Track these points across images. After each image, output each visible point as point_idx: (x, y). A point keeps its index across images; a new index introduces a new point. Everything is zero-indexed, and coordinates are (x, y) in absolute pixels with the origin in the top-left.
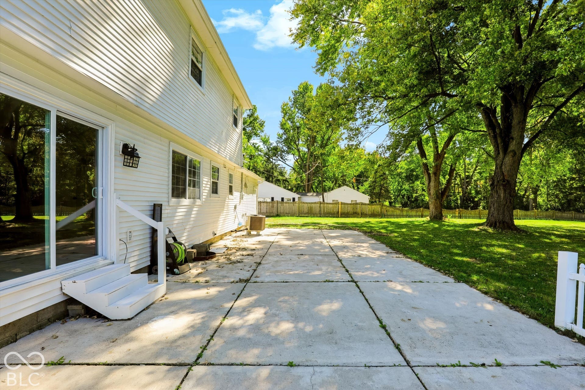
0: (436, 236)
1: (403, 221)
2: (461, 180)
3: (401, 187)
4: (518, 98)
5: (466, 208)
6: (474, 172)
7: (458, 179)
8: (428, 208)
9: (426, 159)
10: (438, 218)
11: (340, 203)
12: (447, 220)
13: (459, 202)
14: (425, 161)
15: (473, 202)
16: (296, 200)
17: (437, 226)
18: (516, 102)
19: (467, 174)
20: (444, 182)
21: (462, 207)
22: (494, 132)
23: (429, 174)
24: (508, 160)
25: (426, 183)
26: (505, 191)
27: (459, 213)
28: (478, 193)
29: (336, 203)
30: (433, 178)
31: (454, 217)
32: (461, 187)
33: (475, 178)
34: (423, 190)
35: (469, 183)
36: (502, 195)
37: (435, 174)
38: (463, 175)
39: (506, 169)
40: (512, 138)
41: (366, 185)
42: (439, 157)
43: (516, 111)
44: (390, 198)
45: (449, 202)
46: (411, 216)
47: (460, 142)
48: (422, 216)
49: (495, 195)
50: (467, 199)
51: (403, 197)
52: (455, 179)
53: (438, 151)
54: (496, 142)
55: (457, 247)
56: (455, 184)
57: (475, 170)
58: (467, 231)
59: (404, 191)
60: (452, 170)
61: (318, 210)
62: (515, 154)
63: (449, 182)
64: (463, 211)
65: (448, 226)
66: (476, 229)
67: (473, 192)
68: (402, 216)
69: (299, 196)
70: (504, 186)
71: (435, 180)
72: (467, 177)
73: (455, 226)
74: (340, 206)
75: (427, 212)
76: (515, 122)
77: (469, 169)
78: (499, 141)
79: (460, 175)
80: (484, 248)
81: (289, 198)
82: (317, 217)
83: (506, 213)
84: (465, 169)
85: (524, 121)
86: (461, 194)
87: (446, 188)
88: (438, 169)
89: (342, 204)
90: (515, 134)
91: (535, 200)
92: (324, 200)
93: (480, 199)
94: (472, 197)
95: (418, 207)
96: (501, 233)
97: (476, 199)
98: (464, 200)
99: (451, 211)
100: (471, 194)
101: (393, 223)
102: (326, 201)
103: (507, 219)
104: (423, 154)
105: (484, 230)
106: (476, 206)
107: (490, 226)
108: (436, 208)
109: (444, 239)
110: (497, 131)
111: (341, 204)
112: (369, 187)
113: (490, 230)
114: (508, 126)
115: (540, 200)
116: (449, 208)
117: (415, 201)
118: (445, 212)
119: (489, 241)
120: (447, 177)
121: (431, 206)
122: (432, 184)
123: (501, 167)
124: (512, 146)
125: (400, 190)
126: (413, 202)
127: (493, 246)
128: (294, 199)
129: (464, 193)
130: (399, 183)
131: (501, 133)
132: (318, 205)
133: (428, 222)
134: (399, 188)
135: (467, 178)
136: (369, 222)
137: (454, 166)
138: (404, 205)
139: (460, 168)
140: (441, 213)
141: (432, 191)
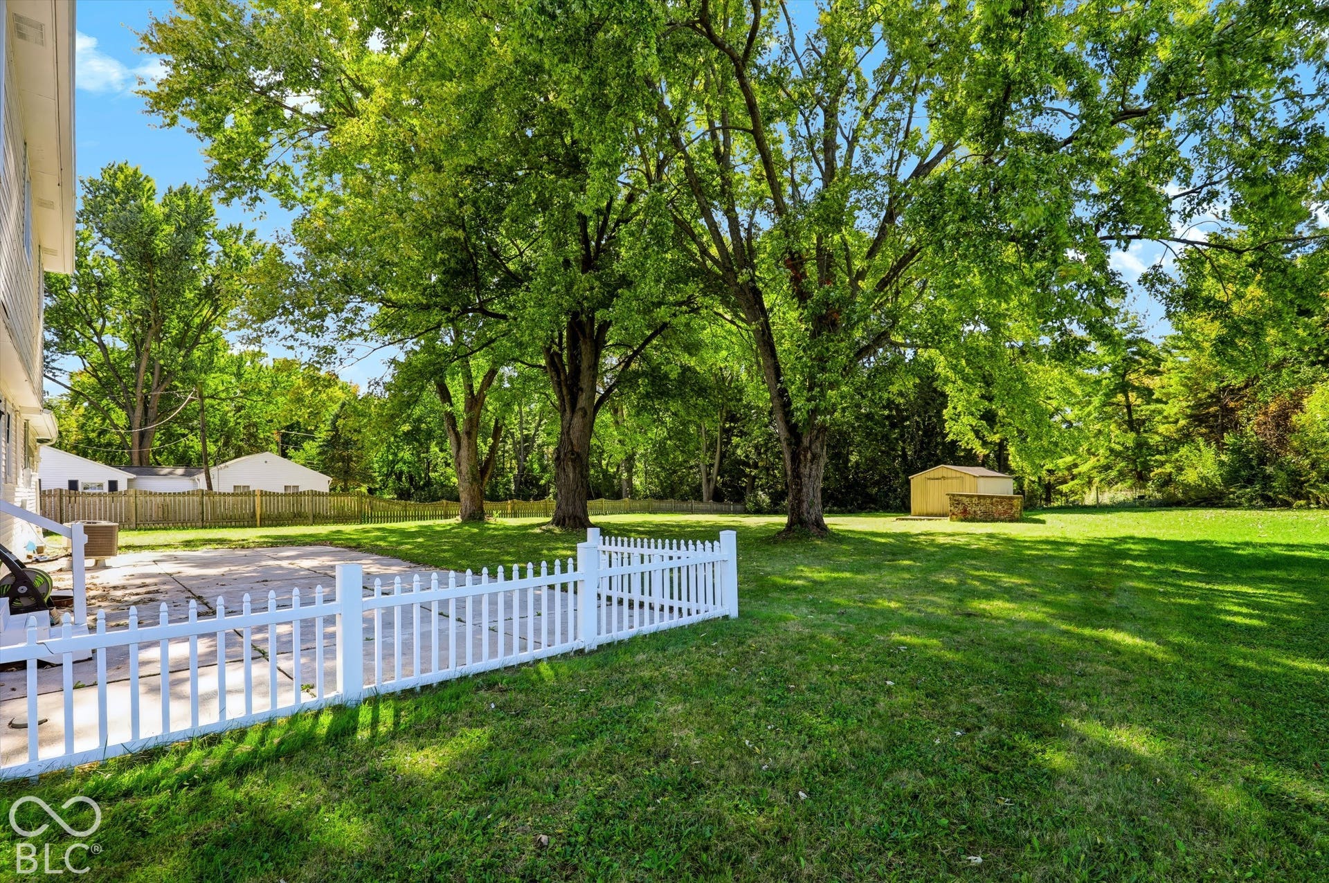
0: (477, 543)
1: (411, 525)
2: (514, 444)
3: (395, 454)
4: (587, 331)
5: (526, 499)
6: (537, 430)
7: (509, 441)
8: (457, 499)
9: (452, 405)
10: (476, 516)
11: (258, 493)
12: (492, 520)
13: (513, 487)
14: (449, 409)
15: (539, 487)
16: (122, 486)
17: (476, 530)
18: (584, 337)
19: (525, 432)
20: (486, 450)
21: (517, 497)
22: (559, 376)
23: (457, 434)
24: (577, 421)
25: (453, 452)
26: (574, 468)
27: (513, 508)
28: (544, 469)
29: (243, 492)
30: (464, 442)
31: (503, 515)
32: (516, 458)
33: (539, 441)
34: (448, 465)
35: (527, 450)
36: (571, 475)
37: (468, 434)
38: (518, 435)
39: (575, 435)
40: (582, 390)
41: (311, 448)
42: (475, 402)
43: (585, 348)
44: (373, 480)
45: (494, 488)
46: (422, 518)
47: (511, 379)
48: (446, 516)
49: (562, 476)
50: (526, 481)
51: (399, 478)
52: (504, 441)
53: (472, 392)
54: (561, 391)
55: (509, 554)
56: (504, 452)
57: (539, 425)
58: (524, 535)
59: (401, 464)
60: (497, 430)
61: (197, 511)
62: (585, 413)
63: (493, 449)
64: (520, 503)
65: (495, 529)
66: (537, 531)
67: (536, 466)
68: (405, 518)
69: (132, 476)
70: (573, 461)
71: (469, 445)
72: (526, 438)
73: (506, 528)
74: (258, 500)
75: (454, 507)
76: (585, 365)
77: (527, 422)
78: (565, 392)
79: (512, 435)
80: (545, 552)
81: (100, 481)
82: (197, 528)
83: (578, 503)
84: (521, 423)
85: (595, 365)
86: (516, 472)
87: (488, 461)
88: (474, 425)
89: (264, 494)
90: (584, 383)
91: (629, 480)
92: (210, 486)
93: (549, 482)
94: (534, 477)
95: (434, 498)
96: (569, 534)
97: (542, 482)
98: (521, 483)
99: (499, 504)
100: (532, 470)
101: (392, 531)
102: (215, 489)
103: (580, 514)
104: (445, 395)
105: (549, 531)
106: (543, 494)
107: (557, 525)
108: (472, 499)
109: (489, 546)
110: (562, 377)
111: (261, 495)
112: (320, 454)
113: (557, 530)
114: (576, 371)
115: (637, 482)
116: (494, 498)
117: (425, 485)
118: (488, 505)
119: (552, 544)
120: (490, 440)
121: (464, 496)
122: (464, 453)
123: (568, 432)
124: (582, 402)
125: (394, 462)
126: (422, 488)
127: (557, 549)
128: (113, 485)
129: (522, 469)
130: (389, 447)
131: (566, 380)
132: (197, 499)
133: (460, 526)
134: (391, 457)
135: (525, 441)
136: (339, 531)
137: (501, 422)
138: (403, 495)
139: (512, 421)
140: (481, 508)
141: (465, 468)
